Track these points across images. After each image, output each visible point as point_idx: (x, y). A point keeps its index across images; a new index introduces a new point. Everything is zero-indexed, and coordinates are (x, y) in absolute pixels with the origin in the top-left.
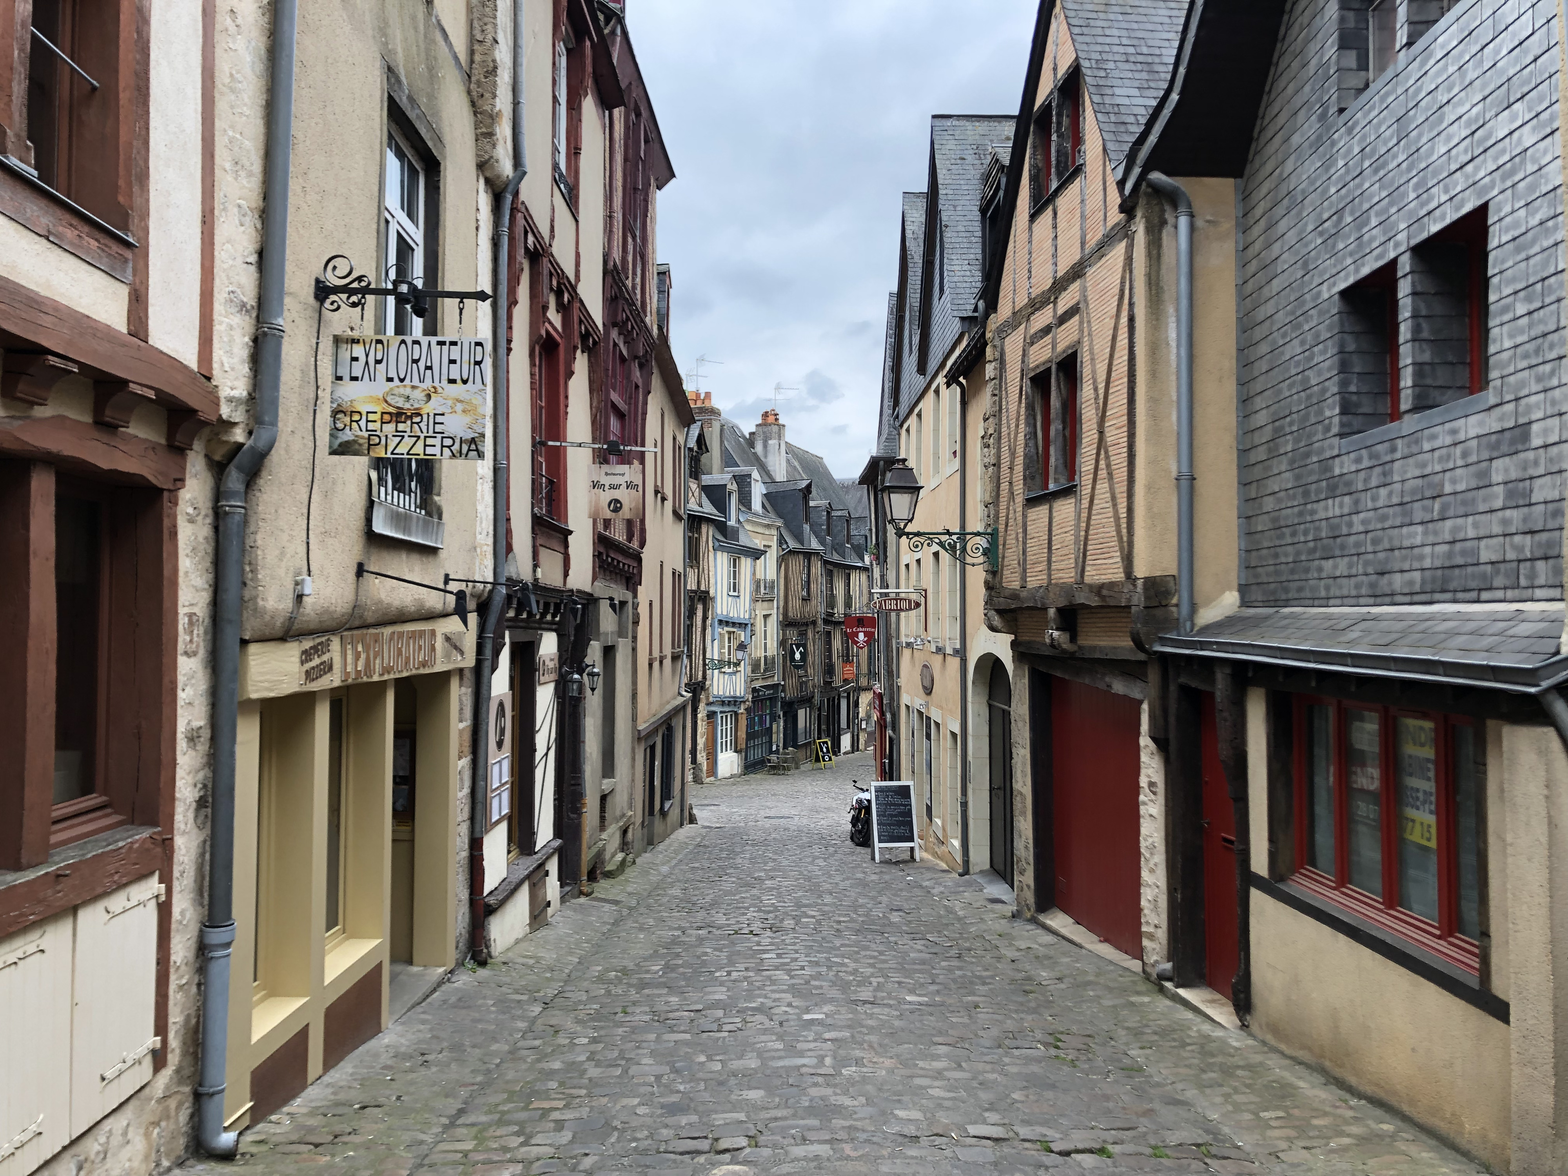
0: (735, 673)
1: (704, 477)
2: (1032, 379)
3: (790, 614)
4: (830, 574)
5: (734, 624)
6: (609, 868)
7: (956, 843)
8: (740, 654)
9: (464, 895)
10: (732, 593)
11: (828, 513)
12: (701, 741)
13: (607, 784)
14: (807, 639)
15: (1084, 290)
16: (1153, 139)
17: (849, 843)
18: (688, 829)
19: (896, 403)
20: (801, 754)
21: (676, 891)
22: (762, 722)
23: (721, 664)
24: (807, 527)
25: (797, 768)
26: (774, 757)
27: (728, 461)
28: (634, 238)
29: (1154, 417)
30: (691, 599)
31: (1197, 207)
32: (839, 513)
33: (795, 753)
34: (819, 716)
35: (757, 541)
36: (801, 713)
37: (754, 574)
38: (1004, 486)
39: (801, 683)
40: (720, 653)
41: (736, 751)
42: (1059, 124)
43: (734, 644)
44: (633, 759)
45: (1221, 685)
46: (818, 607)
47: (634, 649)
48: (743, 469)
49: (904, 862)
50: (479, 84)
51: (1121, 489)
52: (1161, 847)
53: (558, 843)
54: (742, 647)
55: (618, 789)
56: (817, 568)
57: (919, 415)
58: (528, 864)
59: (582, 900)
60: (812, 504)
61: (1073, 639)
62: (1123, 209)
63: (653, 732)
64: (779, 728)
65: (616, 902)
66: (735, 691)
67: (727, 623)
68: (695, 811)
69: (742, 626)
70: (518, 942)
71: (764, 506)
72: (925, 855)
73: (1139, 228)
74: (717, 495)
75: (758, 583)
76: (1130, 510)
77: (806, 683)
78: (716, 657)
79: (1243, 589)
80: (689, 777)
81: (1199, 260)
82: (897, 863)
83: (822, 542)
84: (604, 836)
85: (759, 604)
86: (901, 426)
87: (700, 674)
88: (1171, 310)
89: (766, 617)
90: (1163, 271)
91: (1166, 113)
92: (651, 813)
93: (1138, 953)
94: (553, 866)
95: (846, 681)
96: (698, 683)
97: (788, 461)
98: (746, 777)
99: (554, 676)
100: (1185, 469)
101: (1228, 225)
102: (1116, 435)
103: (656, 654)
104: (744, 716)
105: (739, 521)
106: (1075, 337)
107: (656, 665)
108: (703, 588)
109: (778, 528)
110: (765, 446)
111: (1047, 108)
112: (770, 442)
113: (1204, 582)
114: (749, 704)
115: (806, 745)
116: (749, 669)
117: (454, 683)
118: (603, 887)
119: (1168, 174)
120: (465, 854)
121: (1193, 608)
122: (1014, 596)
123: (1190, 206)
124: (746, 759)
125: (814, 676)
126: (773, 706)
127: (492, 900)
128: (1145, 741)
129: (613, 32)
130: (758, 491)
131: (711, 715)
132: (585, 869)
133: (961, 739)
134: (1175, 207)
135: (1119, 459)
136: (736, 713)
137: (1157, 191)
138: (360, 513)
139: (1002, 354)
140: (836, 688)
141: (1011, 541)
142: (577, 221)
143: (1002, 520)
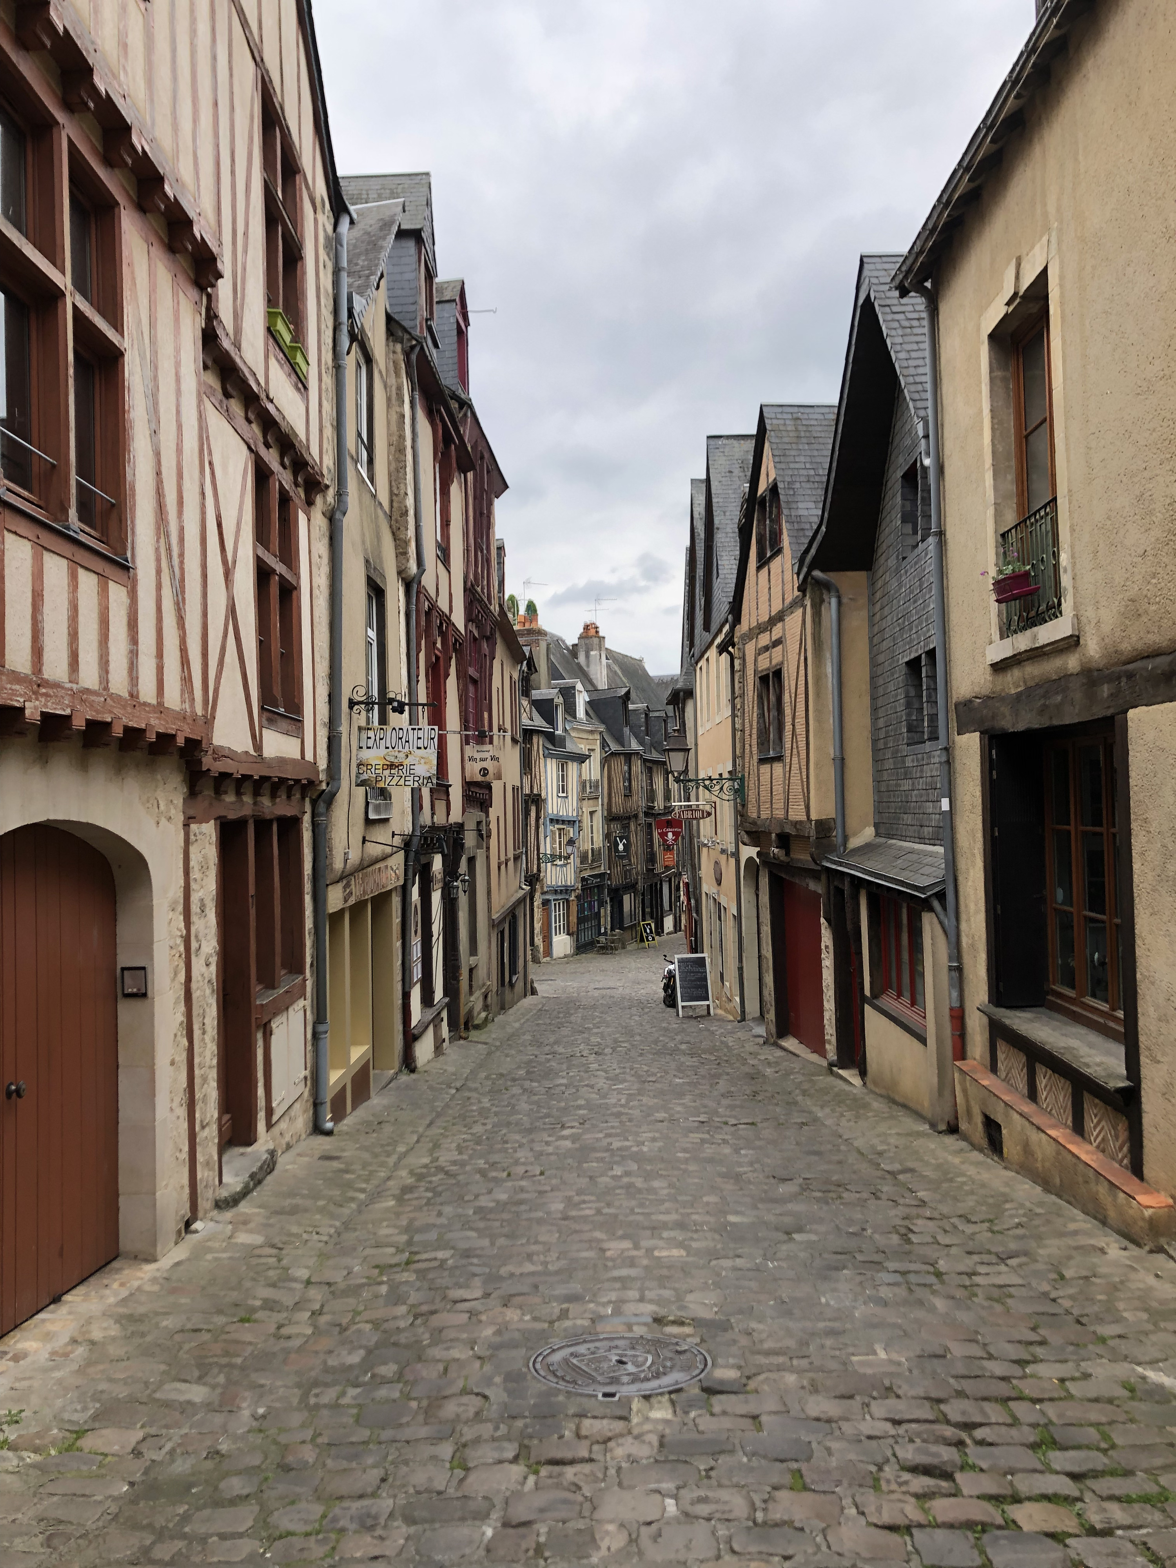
0: (565, 865)
1: (533, 692)
2: (760, 678)
3: (614, 810)
4: (650, 770)
5: (563, 822)
6: (477, 1022)
7: (738, 999)
8: (570, 849)
9: (401, 1028)
10: (561, 794)
11: (647, 715)
12: (537, 926)
13: (473, 960)
14: (629, 832)
15: (784, 630)
16: (813, 551)
17: (662, 1006)
18: (530, 1000)
19: (692, 645)
20: (627, 935)
21: (528, 1037)
22: (591, 907)
23: (553, 858)
24: (626, 730)
25: (624, 947)
26: (602, 939)
27: (555, 674)
28: (482, 552)
29: (818, 721)
30: (526, 802)
31: (842, 591)
32: (657, 714)
33: (621, 935)
34: (643, 900)
35: (582, 746)
36: (626, 898)
37: (580, 776)
38: (747, 746)
39: (625, 872)
40: (552, 848)
41: (568, 934)
42: (771, 513)
43: (565, 840)
44: (490, 941)
45: (847, 887)
46: (639, 802)
47: (488, 857)
48: (569, 681)
49: (702, 1017)
50: (397, 521)
51: (804, 762)
52: (832, 986)
53: (447, 1000)
54: (571, 842)
55: (480, 965)
56: (637, 766)
57: (707, 660)
58: (431, 1013)
59: (462, 1042)
60: (631, 707)
61: (787, 854)
62: (799, 589)
63: (503, 921)
64: (606, 912)
65: (486, 1043)
66: (566, 881)
67: (557, 821)
68: (536, 985)
69: (571, 823)
70: (429, 1062)
71: (587, 713)
72: (720, 1012)
73: (808, 602)
74: (545, 708)
75: (583, 784)
76: (808, 777)
77: (630, 871)
78: (548, 852)
79: (876, 826)
80: (529, 957)
81: (845, 623)
82: (696, 1018)
83: (641, 742)
84: (472, 999)
85: (585, 802)
86: (697, 663)
87: (535, 867)
88: (828, 655)
89: (592, 813)
90: (823, 631)
91: (819, 537)
92: (503, 984)
93: (822, 1053)
94: (445, 1014)
95: (667, 868)
96: (533, 876)
97: (608, 666)
98: (578, 957)
99: (441, 885)
100: (838, 753)
101: (863, 601)
102: (800, 729)
103: (503, 859)
104: (575, 903)
105: (565, 730)
106: (780, 659)
107: (503, 867)
108: (535, 792)
109: (601, 733)
110: (587, 656)
111: (763, 498)
112: (592, 653)
113: (852, 822)
114: (579, 892)
115: (632, 927)
116: (578, 860)
117: (394, 895)
118: (474, 1034)
119: (822, 571)
120: (400, 1002)
121: (846, 838)
122: (754, 823)
123: (838, 591)
124: (577, 940)
125: (638, 865)
126: (601, 892)
127: (416, 1032)
128: (822, 920)
129: (465, 415)
130: (582, 699)
131: (546, 903)
132: (462, 1021)
133: (738, 918)
134: (829, 590)
135: (802, 745)
136: (568, 901)
137: (818, 583)
138: (363, 810)
139: (744, 655)
140: (658, 875)
141: (752, 785)
142: (449, 572)
143: (747, 770)
